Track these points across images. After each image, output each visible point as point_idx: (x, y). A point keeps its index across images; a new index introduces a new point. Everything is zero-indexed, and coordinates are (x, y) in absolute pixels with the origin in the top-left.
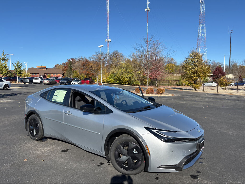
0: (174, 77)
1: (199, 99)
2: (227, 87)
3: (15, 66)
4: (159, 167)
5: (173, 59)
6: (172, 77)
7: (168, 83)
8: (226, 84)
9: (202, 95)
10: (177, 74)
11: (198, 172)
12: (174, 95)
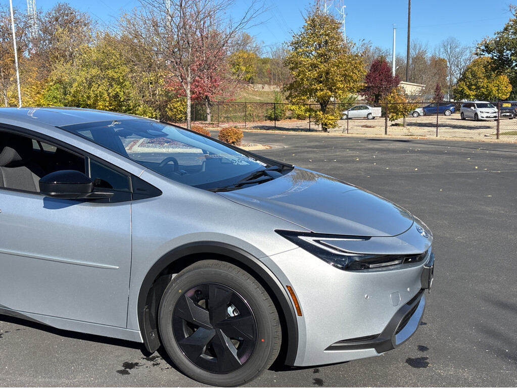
0: (255, 93)
1: (344, 154)
2: (409, 119)
4: (330, 348)
5: (248, 37)
6: (251, 94)
7: (244, 111)
8: (405, 109)
9: (348, 143)
10: (264, 83)
11: (422, 348)
12: (271, 148)
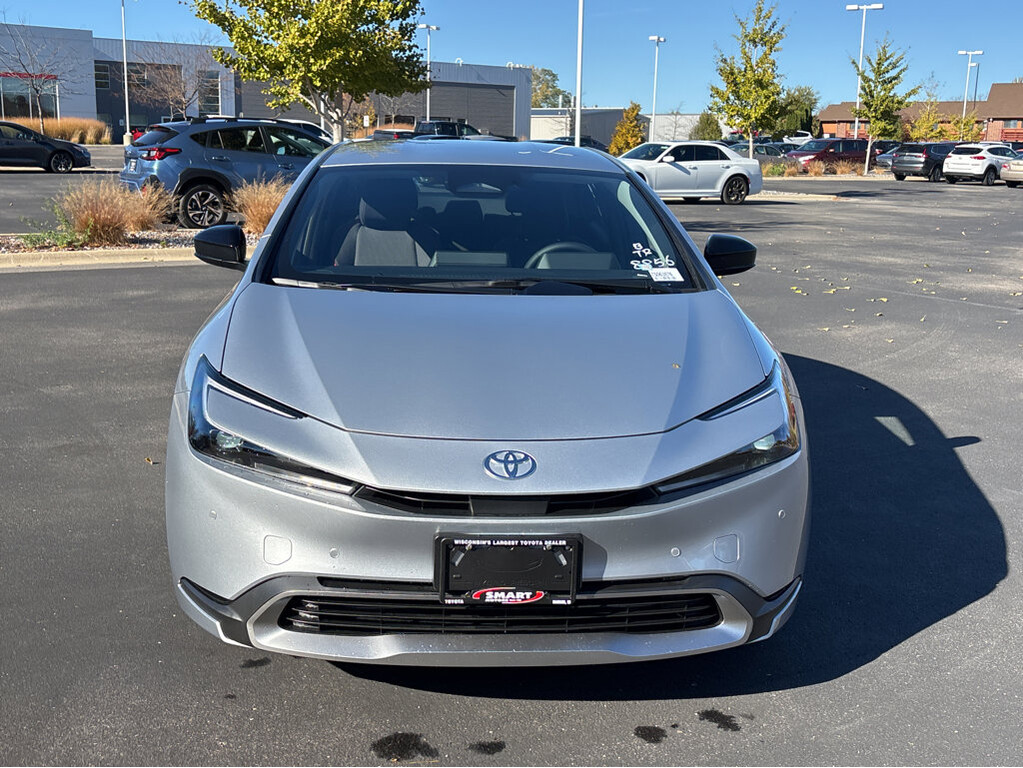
3: (866, 79)
